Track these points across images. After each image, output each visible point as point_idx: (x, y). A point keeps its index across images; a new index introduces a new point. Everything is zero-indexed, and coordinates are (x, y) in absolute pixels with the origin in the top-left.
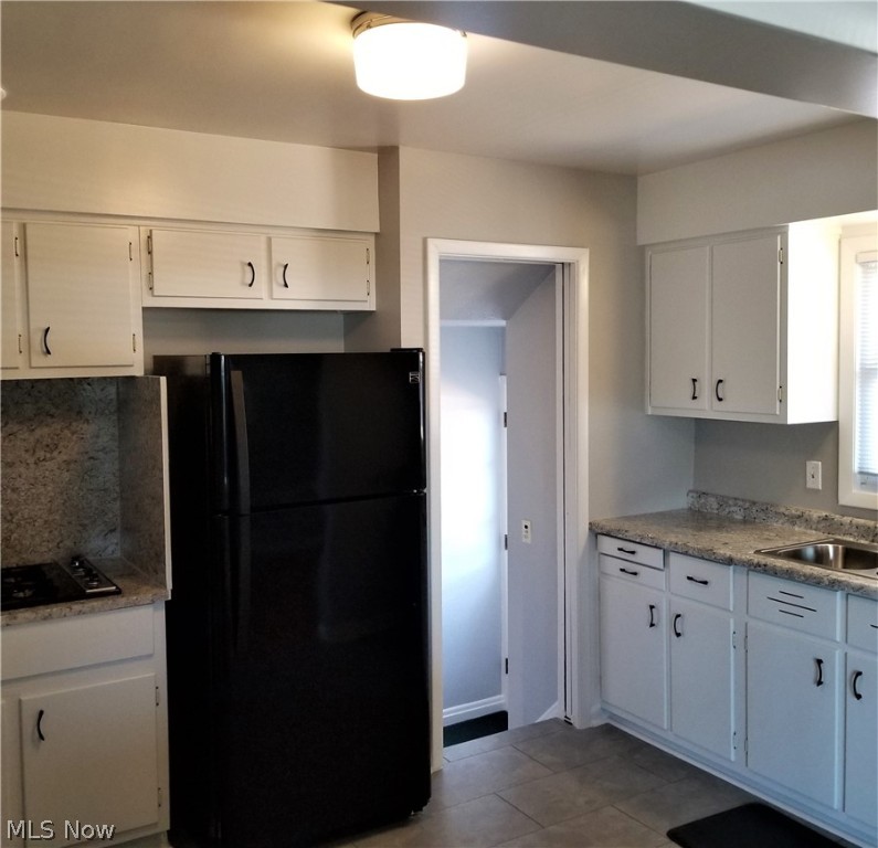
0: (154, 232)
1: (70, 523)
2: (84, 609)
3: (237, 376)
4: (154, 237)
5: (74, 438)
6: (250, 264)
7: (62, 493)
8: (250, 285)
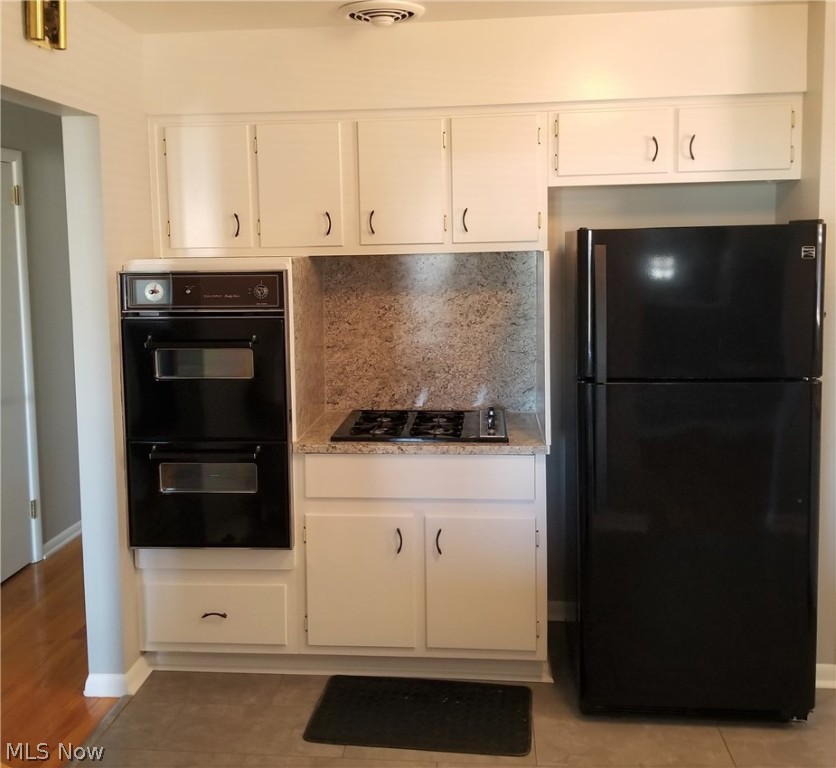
0: (560, 116)
1: (494, 378)
2: (475, 451)
3: (602, 249)
4: (560, 121)
5: (499, 305)
6: (654, 139)
7: (488, 352)
8: (654, 159)
